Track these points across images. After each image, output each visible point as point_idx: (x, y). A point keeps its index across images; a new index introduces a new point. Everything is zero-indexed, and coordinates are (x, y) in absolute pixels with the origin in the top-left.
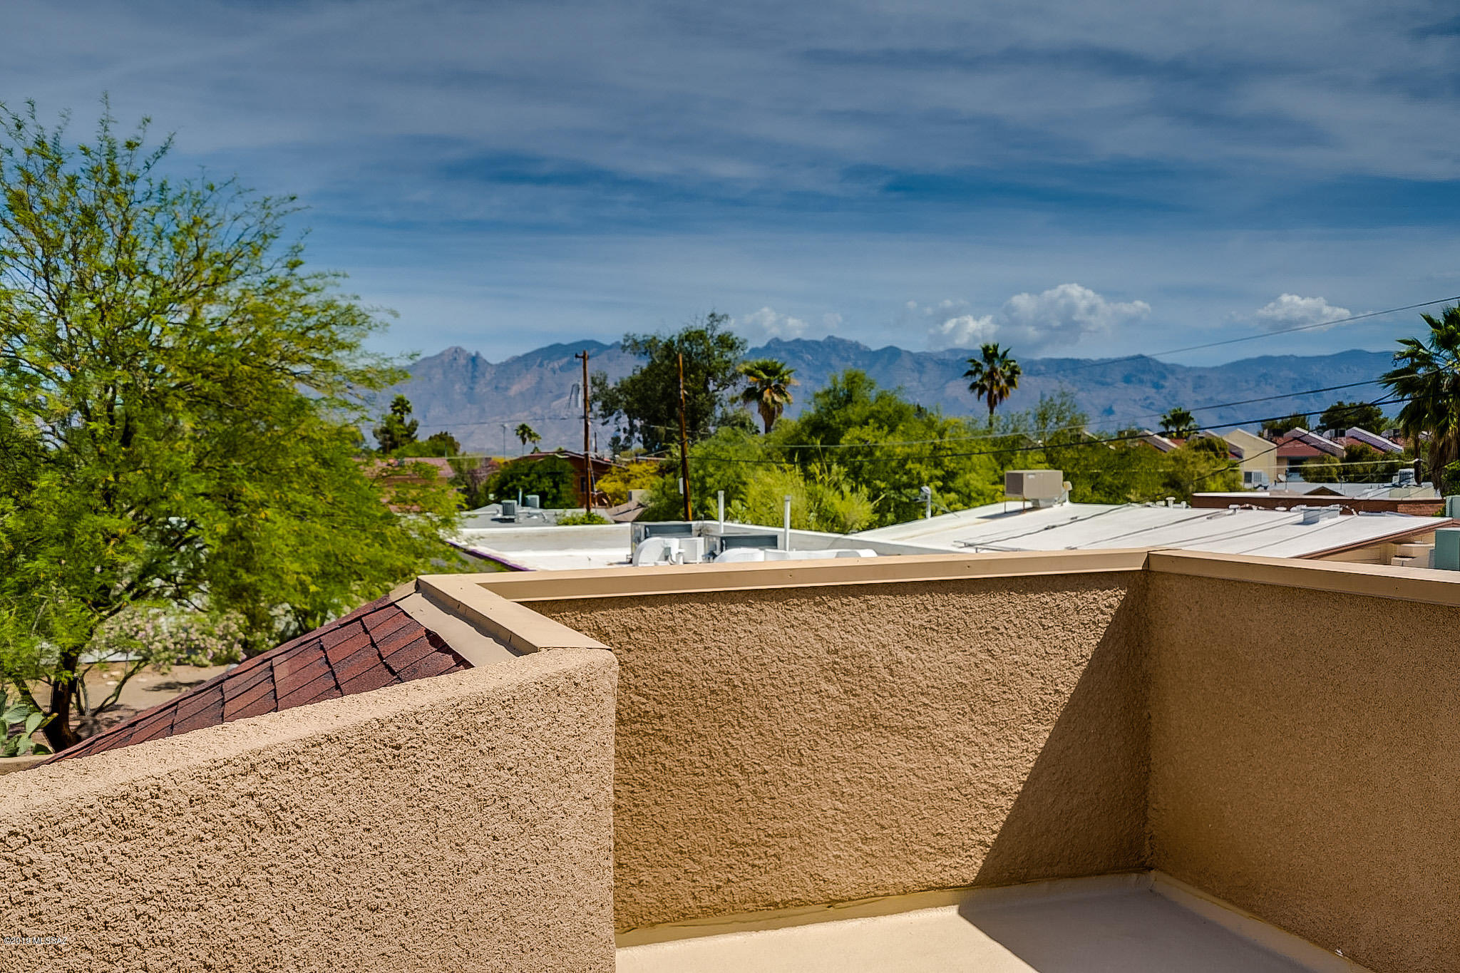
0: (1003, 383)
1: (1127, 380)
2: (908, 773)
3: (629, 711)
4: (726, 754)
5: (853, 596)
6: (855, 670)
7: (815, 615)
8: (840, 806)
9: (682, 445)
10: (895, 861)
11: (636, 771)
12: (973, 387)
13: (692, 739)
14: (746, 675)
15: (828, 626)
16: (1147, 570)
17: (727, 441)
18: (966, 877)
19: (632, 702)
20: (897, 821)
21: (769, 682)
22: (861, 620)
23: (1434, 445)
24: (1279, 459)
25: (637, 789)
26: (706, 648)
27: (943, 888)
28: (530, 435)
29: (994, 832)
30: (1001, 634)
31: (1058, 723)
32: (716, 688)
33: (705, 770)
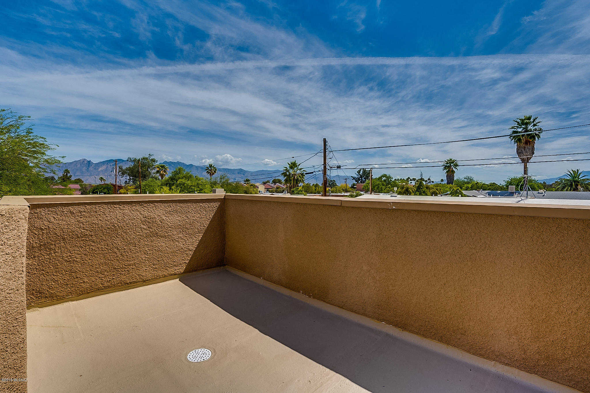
0: (213, 172)
1: (238, 173)
2: (166, 247)
3: (81, 234)
4: (113, 245)
5: (151, 203)
6: (151, 222)
7: (140, 208)
8: (147, 256)
9: (140, 182)
10: (162, 269)
11: (83, 251)
12: (207, 172)
13: (102, 241)
14: (119, 224)
15: (144, 211)
16: (224, 198)
17: (151, 181)
18: (181, 271)
19: (82, 232)
20: (163, 259)
21: (126, 225)
22: (153, 209)
23: (290, 186)
24: (265, 189)
25: (83, 256)
26: (106, 217)
27: (175, 274)
28: (103, 180)
29: (188, 260)
30: (190, 213)
31: (204, 233)
32: (109, 227)
33: (106, 250)
